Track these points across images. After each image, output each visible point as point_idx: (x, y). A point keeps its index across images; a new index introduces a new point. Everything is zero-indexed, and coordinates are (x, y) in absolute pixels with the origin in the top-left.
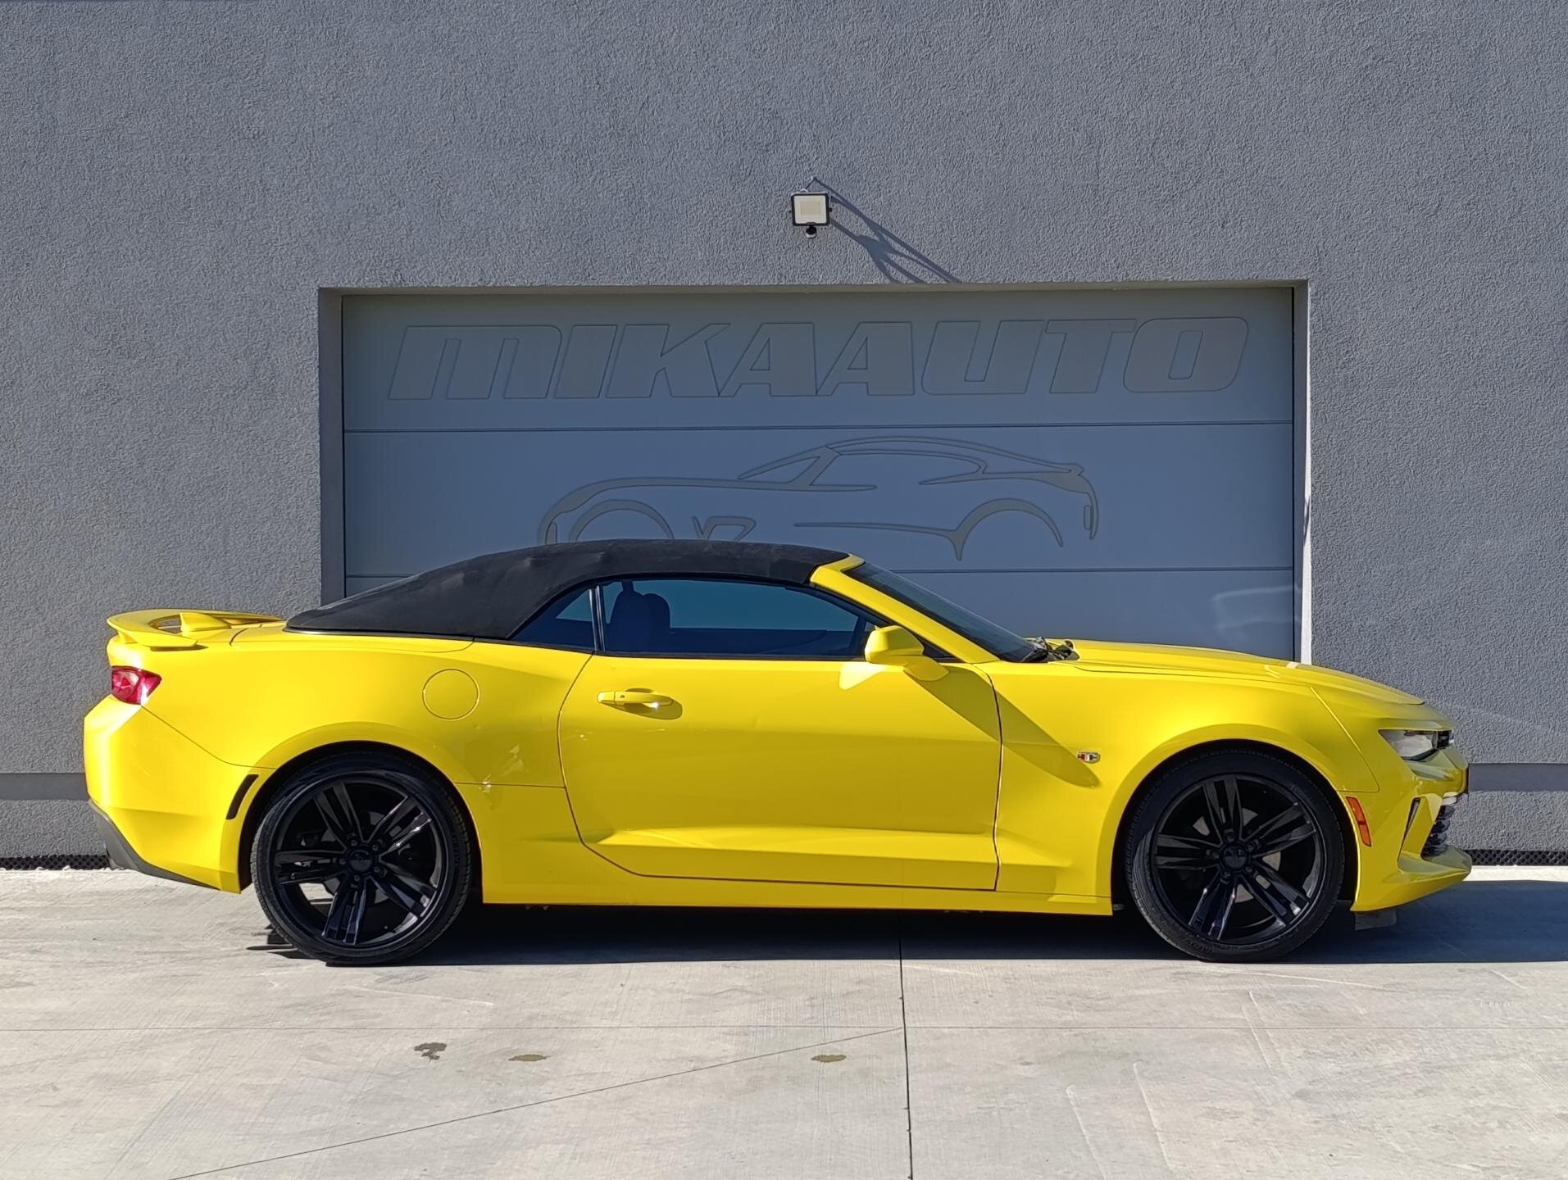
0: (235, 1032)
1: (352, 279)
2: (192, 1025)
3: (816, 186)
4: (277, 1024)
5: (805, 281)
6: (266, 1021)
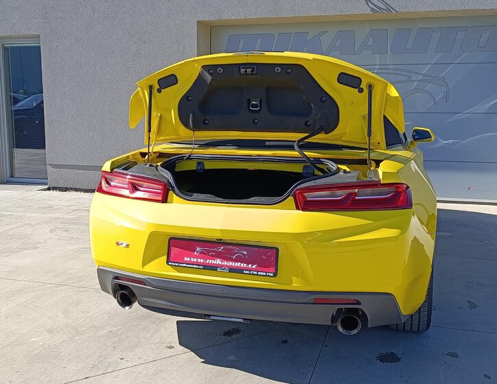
1: (207, 18)
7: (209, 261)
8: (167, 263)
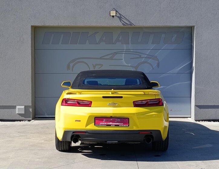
0: (21, 150)
1: (37, 24)
2: (14, 149)
3: (114, 9)
4: (28, 149)
5: (112, 25)
6: (27, 148)
7: (108, 123)
8: (95, 125)
